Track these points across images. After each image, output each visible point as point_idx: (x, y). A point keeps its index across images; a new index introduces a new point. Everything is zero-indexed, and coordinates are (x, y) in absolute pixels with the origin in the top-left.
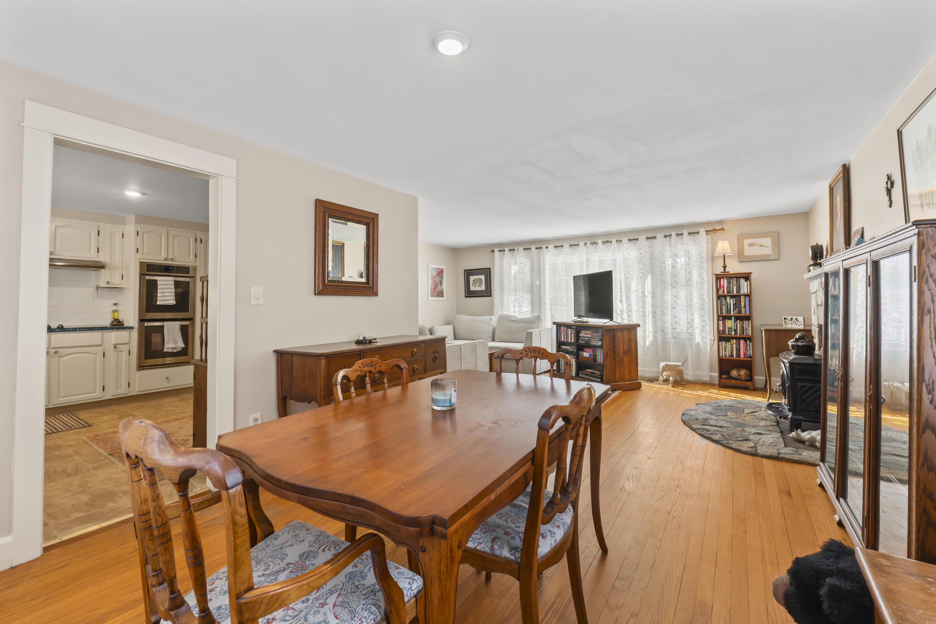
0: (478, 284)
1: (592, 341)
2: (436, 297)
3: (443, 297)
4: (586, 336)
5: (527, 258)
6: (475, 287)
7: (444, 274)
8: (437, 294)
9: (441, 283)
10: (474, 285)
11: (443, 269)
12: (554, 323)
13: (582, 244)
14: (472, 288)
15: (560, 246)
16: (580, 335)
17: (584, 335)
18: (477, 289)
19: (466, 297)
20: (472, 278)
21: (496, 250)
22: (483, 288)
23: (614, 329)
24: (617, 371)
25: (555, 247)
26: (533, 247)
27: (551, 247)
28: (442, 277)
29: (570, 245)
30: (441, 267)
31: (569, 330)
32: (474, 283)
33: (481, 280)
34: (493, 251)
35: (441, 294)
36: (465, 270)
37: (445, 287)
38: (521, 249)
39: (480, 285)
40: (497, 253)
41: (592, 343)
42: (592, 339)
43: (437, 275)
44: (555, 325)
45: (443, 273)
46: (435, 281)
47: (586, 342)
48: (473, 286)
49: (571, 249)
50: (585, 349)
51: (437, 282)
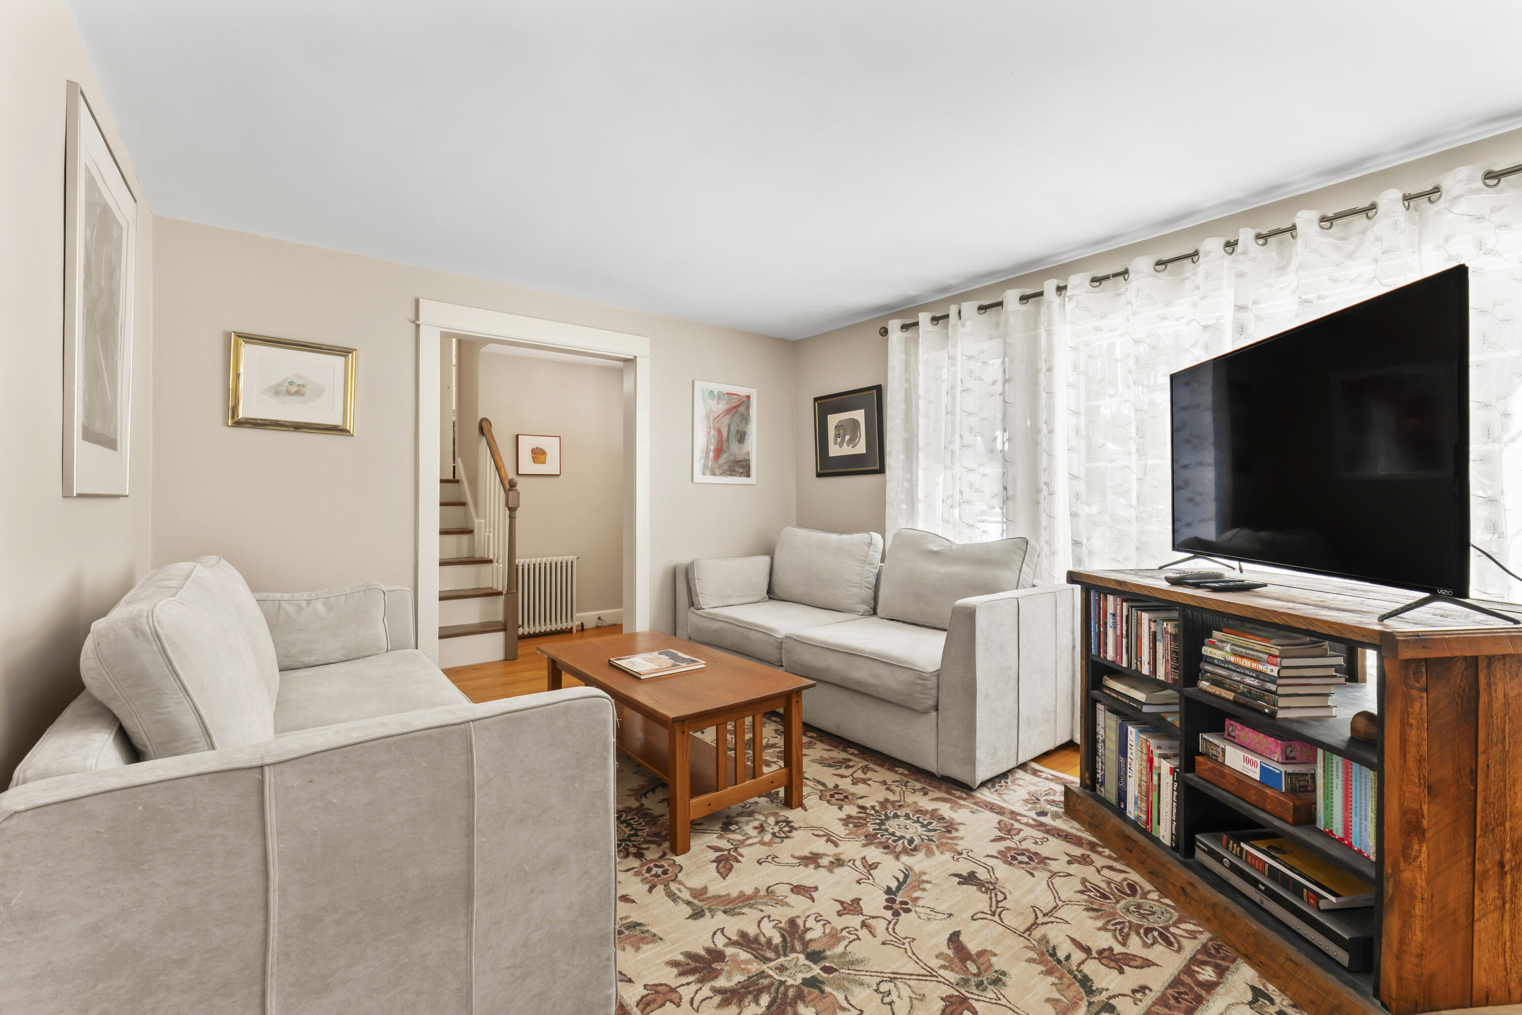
0: (847, 437)
1: (1282, 702)
2: (721, 475)
3: (748, 476)
4: (1246, 663)
5: (991, 338)
6: (841, 445)
7: (753, 411)
8: (726, 467)
9: (742, 437)
10: (839, 440)
11: (748, 397)
12: (1073, 578)
13: (1212, 246)
14: (835, 451)
15: (1115, 275)
16: (1206, 651)
17: (1232, 659)
18: (847, 450)
19: (819, 475)
20: (833, 420)
21: (894, 325)
22: (861, 448)
23: (1473, 662)
24: (1484, 928)
25: (1094, 280)
26: (1011, 297)
27: (1078, 282)
28: (745, 418)
29: (1159, 263)
30: (742, 391)
31: (1145, 616)
32: (837, 435)
33: (855, 423)
34: (884, 332)
35: (742, 467)
36: (816, 399)
37: (753, 447)
38: (970, 307)
39: (853, 442)
40: (896, 336)
41: (1281, 714)
42: (1281, 691)
43: (728, 412)
44: (1078, 587)
45: (748, 408)
46: (719, 431)
47: (1242, 699)
48: (835, 443)
49: (1164, 278)
50: (1233, 727)
51: (725, 434)
